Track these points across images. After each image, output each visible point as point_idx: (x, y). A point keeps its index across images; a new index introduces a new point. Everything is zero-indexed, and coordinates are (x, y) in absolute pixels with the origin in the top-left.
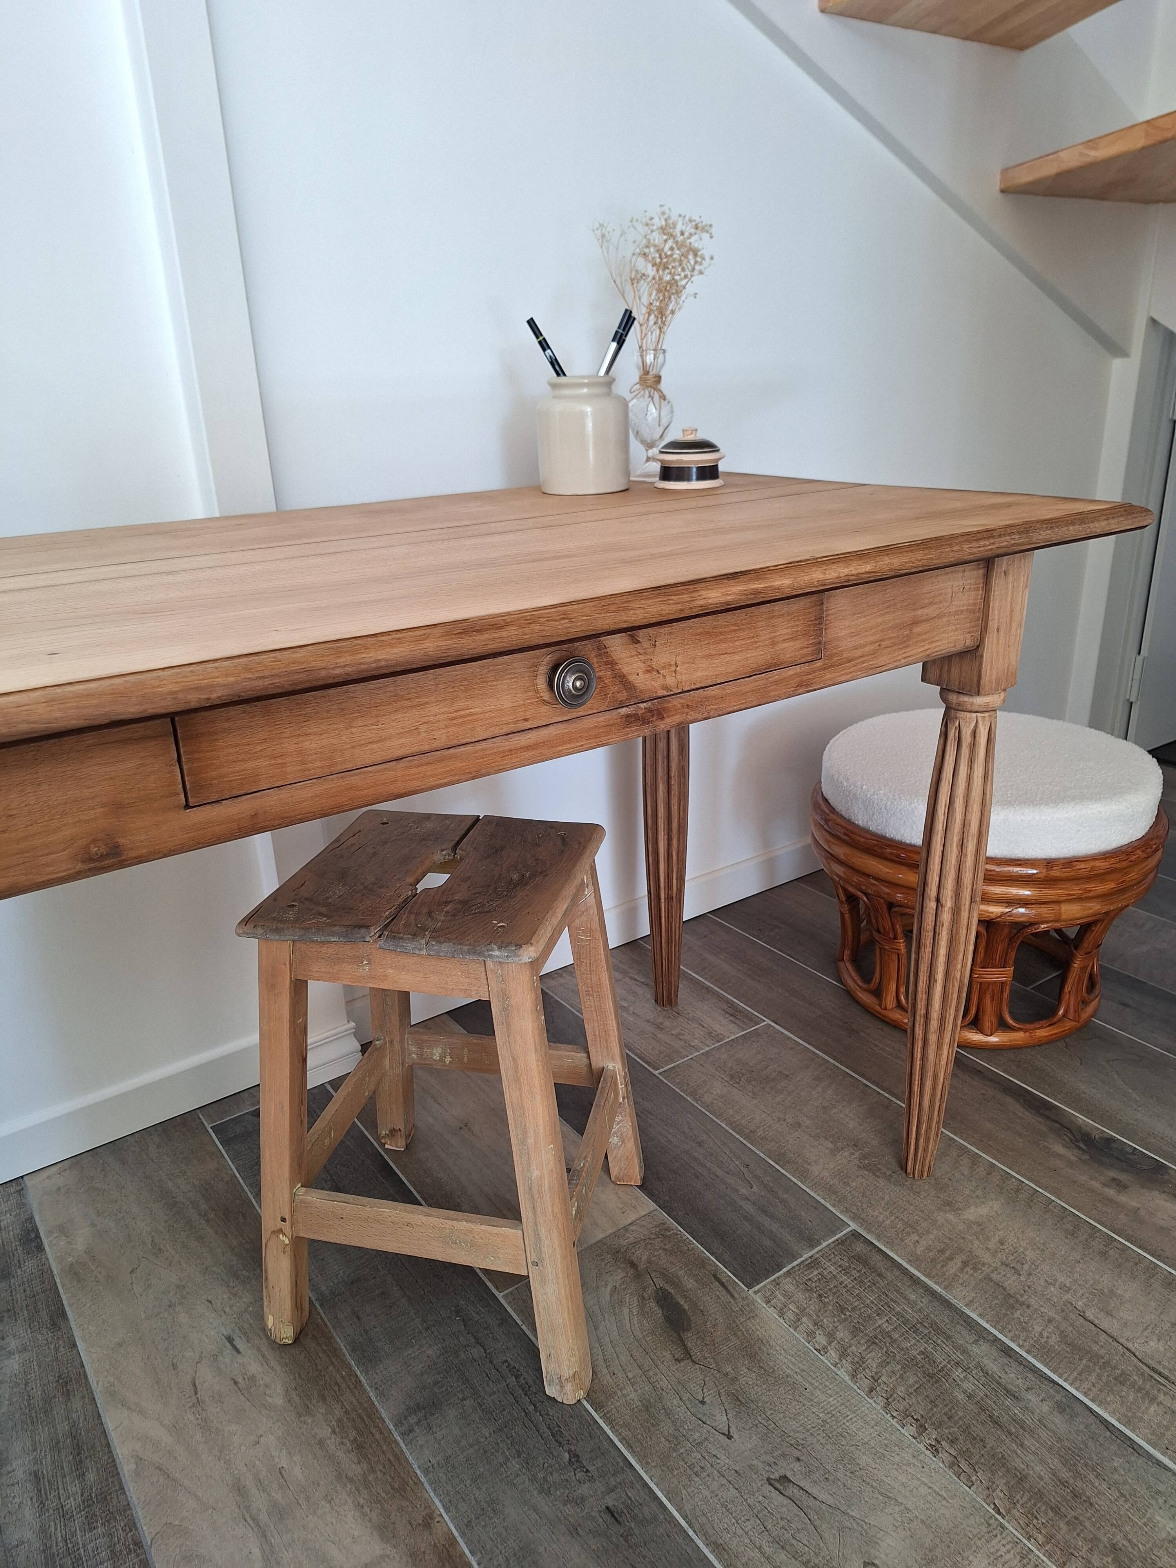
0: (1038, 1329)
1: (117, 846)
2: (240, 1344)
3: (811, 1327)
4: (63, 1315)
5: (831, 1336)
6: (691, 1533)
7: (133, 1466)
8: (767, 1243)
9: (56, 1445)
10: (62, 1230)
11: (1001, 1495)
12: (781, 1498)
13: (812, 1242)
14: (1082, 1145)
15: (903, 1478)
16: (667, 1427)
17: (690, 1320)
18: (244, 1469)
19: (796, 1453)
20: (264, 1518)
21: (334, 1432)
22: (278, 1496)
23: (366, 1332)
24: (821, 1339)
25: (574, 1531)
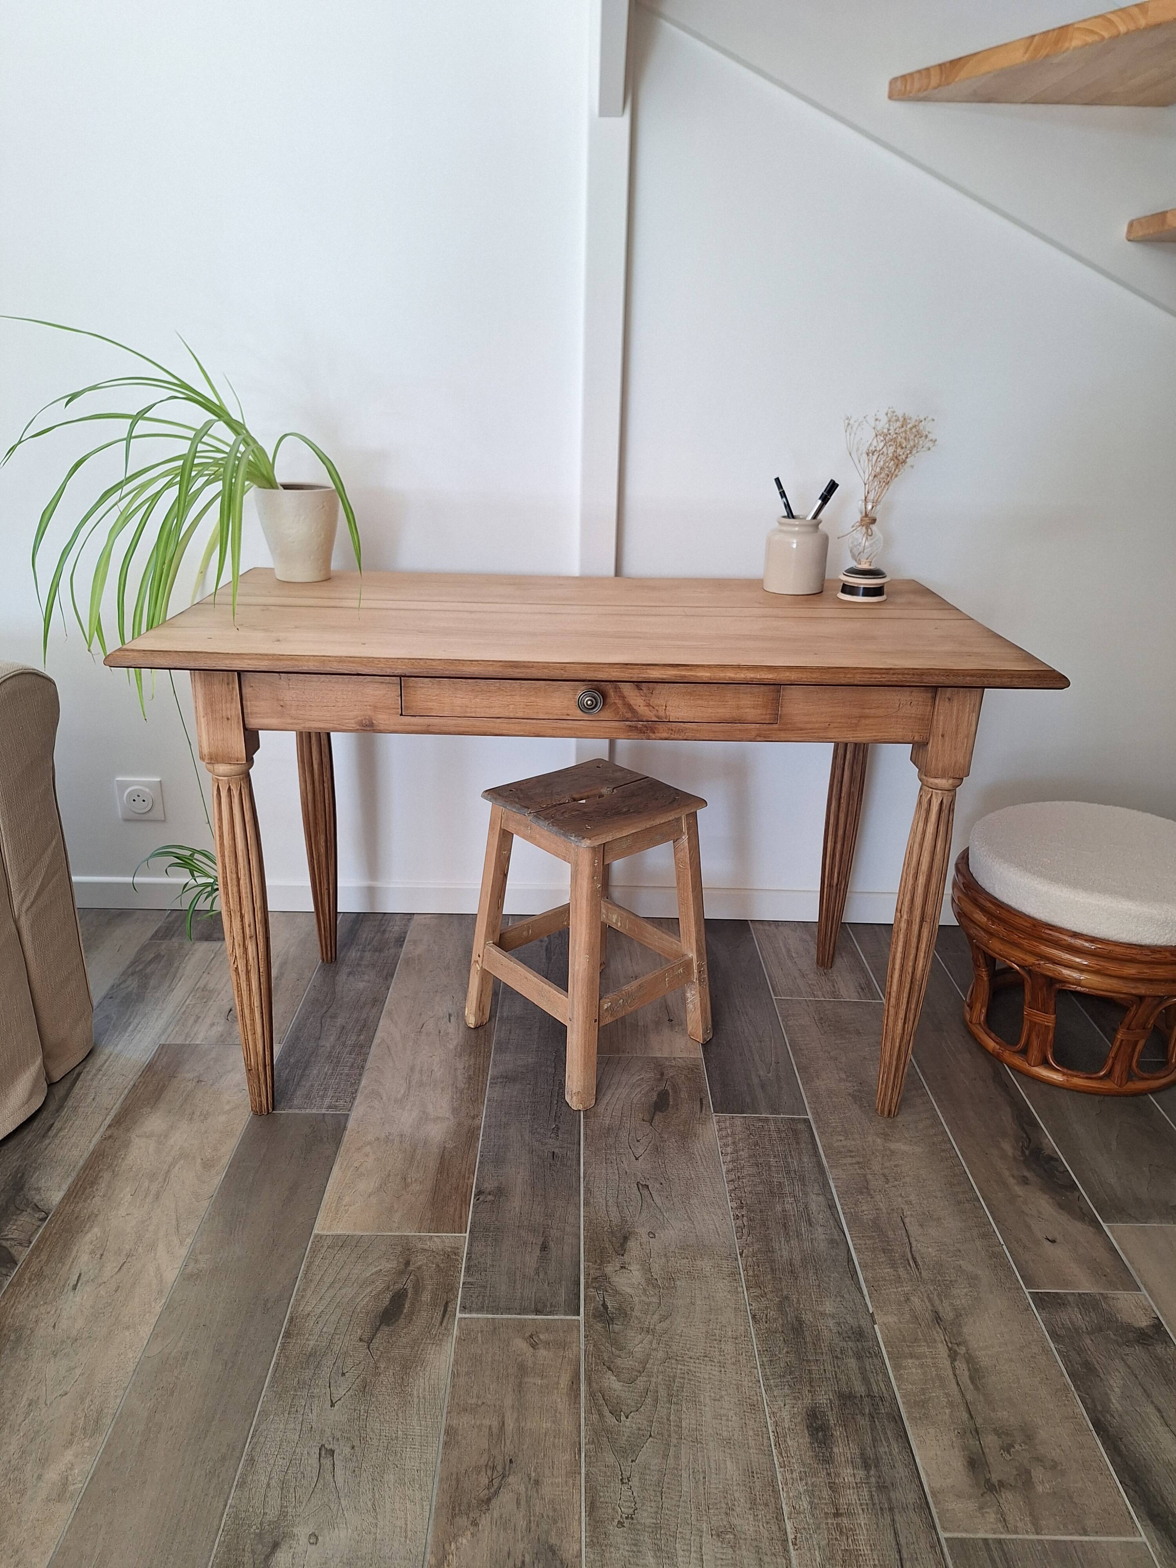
0: (864, 1208)
1: (373, 723)
3: (730, 1142)
4: (392, 976)
5: (736, 1151)
6: (582, 1180)
7: (379, 1041)
8: (748, 1100)
9: (357, 1020)
11: (751, 1250)
13: (775, 1111)
14: (1027, 1152)
15: (706, 1218)
16: (611, 1141)
18: (419, 1063)
19: (663, 1181)
20: (414, 1083)
21: (464, 1068)
23: (509, 1039)
24: (729, 1150)
25: (531, 1151)
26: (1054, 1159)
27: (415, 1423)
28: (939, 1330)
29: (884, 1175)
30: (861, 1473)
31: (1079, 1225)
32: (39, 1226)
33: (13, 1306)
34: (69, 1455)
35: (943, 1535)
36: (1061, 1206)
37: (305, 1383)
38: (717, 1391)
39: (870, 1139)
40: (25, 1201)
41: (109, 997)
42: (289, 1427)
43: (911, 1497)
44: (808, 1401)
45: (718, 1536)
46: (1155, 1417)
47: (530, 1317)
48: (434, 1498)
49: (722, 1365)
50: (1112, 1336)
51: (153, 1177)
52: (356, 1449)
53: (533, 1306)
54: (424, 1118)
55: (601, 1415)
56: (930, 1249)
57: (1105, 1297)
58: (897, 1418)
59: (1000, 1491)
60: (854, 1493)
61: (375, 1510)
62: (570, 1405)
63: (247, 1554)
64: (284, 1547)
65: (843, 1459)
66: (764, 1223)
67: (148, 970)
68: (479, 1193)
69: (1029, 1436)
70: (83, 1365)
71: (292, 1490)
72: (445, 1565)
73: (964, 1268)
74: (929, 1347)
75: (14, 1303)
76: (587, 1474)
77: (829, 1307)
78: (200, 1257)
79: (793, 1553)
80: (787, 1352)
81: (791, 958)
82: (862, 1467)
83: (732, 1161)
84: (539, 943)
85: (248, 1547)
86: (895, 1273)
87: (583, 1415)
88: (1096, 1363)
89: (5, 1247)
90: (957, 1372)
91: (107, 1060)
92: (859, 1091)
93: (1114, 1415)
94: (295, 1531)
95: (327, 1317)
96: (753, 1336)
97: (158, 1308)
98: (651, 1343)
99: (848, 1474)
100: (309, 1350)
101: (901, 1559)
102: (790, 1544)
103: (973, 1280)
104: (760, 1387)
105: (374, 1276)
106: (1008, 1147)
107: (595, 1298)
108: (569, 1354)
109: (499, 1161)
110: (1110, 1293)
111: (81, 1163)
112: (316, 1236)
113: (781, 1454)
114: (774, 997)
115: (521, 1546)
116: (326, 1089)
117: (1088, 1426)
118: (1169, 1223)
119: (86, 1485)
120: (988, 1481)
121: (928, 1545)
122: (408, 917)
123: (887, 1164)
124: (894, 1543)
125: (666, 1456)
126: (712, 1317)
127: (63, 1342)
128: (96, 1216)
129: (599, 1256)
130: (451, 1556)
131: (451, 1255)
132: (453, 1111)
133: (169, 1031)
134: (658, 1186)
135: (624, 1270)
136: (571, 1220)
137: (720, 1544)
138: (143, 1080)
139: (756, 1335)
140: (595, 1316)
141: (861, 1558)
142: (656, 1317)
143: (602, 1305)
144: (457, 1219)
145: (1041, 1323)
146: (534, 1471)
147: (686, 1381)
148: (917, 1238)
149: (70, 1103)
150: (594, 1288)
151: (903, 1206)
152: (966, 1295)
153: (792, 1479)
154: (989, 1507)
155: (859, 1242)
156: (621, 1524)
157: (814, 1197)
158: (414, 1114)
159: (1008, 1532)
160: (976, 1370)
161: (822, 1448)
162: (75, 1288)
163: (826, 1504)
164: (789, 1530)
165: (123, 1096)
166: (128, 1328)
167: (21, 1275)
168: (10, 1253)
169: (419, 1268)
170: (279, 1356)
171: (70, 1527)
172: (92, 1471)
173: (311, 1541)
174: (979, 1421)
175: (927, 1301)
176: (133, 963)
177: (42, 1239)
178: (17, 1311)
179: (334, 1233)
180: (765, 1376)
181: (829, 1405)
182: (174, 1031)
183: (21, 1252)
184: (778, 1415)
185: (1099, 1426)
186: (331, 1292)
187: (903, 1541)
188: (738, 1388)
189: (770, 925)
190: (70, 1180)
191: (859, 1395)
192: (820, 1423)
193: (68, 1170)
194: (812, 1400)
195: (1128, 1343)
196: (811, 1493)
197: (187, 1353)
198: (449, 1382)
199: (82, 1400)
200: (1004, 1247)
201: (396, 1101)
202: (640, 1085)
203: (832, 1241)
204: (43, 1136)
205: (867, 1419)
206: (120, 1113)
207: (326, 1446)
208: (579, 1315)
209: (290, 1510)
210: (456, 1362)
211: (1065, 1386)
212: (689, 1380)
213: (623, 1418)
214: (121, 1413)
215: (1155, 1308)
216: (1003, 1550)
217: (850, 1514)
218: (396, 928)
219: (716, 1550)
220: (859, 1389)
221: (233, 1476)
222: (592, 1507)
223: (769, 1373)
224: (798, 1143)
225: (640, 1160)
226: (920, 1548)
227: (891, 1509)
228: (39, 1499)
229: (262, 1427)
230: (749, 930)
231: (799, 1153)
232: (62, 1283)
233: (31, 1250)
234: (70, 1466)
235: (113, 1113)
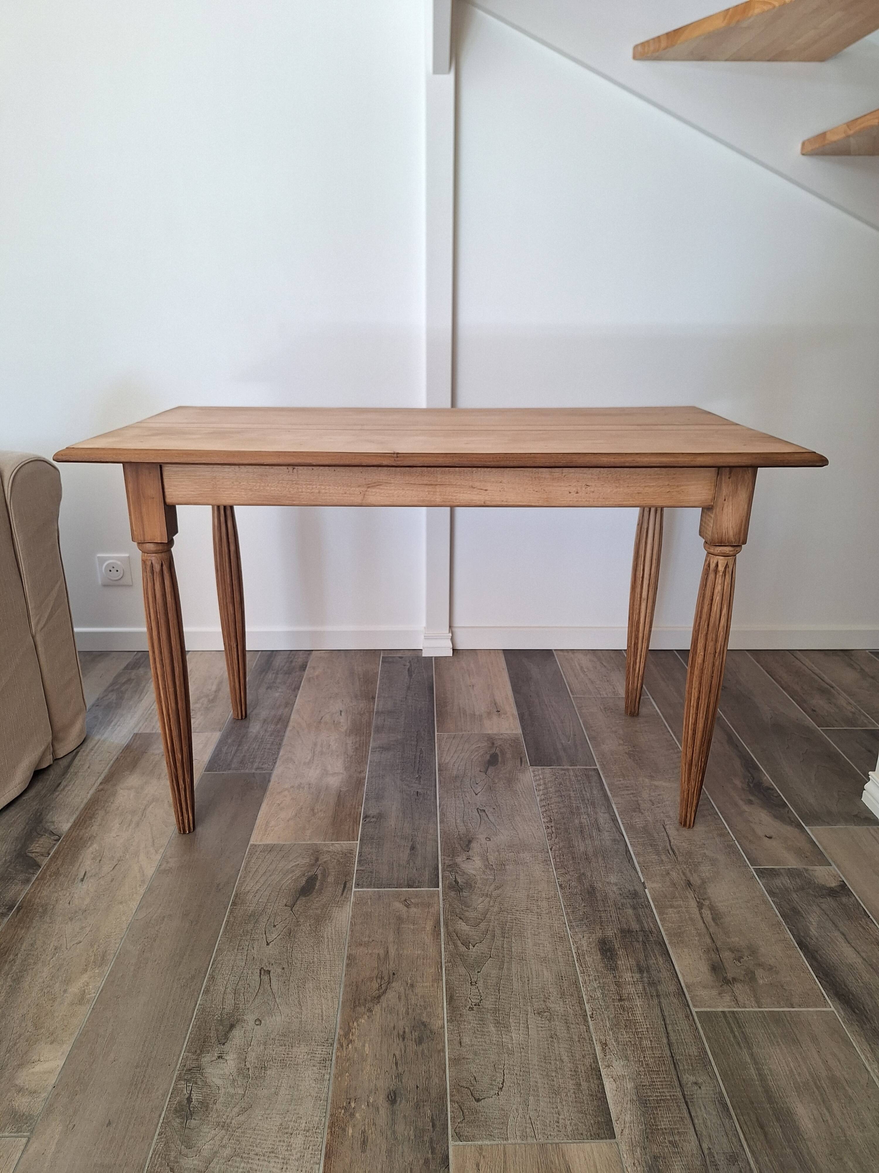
2: (343, 714)
4: (299, 689)
6: (438, 808)
8: (554, 758)
10: (314, 668)
11: (558, 846)
12: (477, 814)
14: (752, 785)
16: (458, 784)
17: (497, 764)
19: (495, 807)
22: (324, 750)
24: (541, 788)
25: (402, 791)
26: (770, 789)
27: (326, 953)
28: (690, 891)
29: (651, 800)
30: (637, 976)
31: (789, 828)
32: (55, 844)
33: (39, 891)
34: (85, 978)
35: (694, 1010)
36: (776, 817)
37: (247, 932)
38: (536, 929)
39: (641, 779)
40: (44, 829)
41: (96, 705)
42: (238, 958)
43: (672, 988)
44: (599, 934)
45: (539, 1013)
46: (840, 938)
47: (404, 889)
48: (341, 997)
49: (539, 914)
50: (811, 892)
51: (134, 812)
52: (286, 969)
53: (406, 882)
54: (325, 773)
55: (456, 946)
56: (683, 844)
57: (806, 870)
58: (661, 943)
59: (734, 983)
60: (632, 987)
61: (300, 1005)
62: (433, 940)
63: (212, 1032)
64: (238, 1027)
65: (624, 968)
66: (566, 830)
67: (123, 688)
68: (366, 817)
69: (753, 951)
70: (91, 925)
71: (242, 994)
72: (350, 1035)
73: (707, 854)
74: (683, 901)
75: (40, 890)
76: (446, 981)
77: (613, 879)
78: (170, 860)
79: (591, 1023)
80: (584, 906)
81: (584, 672)
82: (637, 972)
83: (544, 795)
84: (403, 667)
85: (213, 1028)
86: (659, 858)
87: (443, 946)
88: (800, 908)
89: (32, 857)
90: (704, 915)
91: (96, 744)
92: (633, 751)
93: (813, 938)
94: (245, 1017)
95: (262, 893)
96: (561, 898)
97: (142, 891)
98: (489, 902)
99: (628, 976)
100: (250, 912)
101: (665, 1024)
102: (589, 1017)
103: (714, 862)
104: (566, 927)
105: (294, 868)
106: (738, 782)
107: (449, 877)
108: (432, 910)
109: (379, 798)
110: (810, 868)
111: (82, 806)
112: (252, 845)
113: (581, 966)
114: (571, 696)
115: (401, 1023)
116: (254, 758)
117: (794, 944)
118: (851, 825)
119: (98, 995)
120: (725, 978)
121: (684, 1016)
122: (308, 652)
123: (653, 794)
124: (660, 1015)
125: (501, 969)
126: (532, 886)
127: (76, 912)
128: (95, 837)
129: (451, 851)
130: (354, 1030)
131: (348, 855)
132: (345, 769)
133: (140, 725)
134: (492, 810)
135: (469, 860)
136: (431, 831)
137: (540, 1018)
138: (123, 755)
139: (562, 896)
140: (449, 888)
141: (637, 1024)
142: (493, 887)
143: (455, 881)
144: (351, 832)
145: (762, 887)
146: (410, 979)
147: (514, 924)
148: (675, 837)
149: (72, 770)
150: (448, 871)
151: (664, 819)
152: (709, 870)
153: (590, 980)
154: (726, 993)
155: (634, 840)
156: (471, 1009)
157: (602, 815)
158: (318, 772)
159: (739, 1007)
160: (717, 914)
161: (610, 962)
162: (82, 880)
163: (613, 994)
164: (587, 1010)
165: (109, 765)
166: (121, 903)
167: (44, 873)
168: (35, 860)
169: (325, 862)
170: (229, 917)
171: (89, 1019)
172: (102, 987)
173: (257, 1023)
174: (719, 944)
175: (682, 874)
176: (112, 684)
177: (57, 852)
178: (42, 895)
179: (264, 843)
180: (570, 921)
181: (614, 937)
182: (144, 725)
183: (43, 860)
184: (579, 943)
185: (802, 945)
186: (264, 878)
187: (666, 1014)
188: (551, 928)
189: (568, 652)
190: (75, 816)
191: (635, 930)
192: (608, 947)
193: (73, 810)
194: (603, 934)
195: (823, 896)
196: (603, 988)
197: (164, 917)
198: (349, 930)
199: (92, 946)
200: (736, 842)
201: (305, 764)
202: (477, 751)
203: (614, 840)
204: (54, 790)
205: (641, 944)
206: (108, 775)
207: (264, 968)
208: (438, 887)
209: (241, 1006)
210: (353, 917)
211: (779, 923)
212: (516, 923)
213: (471, 947)
214: (119, 952)
215: (841, 876)
216: (736, 1018)
217: (629, 999)
218: (300, 660)
219: (537, 1022)
220: (635, 926)
221: (200, 987)
222: (451, 999)
223: (572, 919)
224: (590, 783)
225: (479, 795)
226: (678, 1018)
227: (658, 996)
228: (66, 1003)
229: (219, 958)
230: (554, 656)
231: (590, 789)
232: (73, 877)
233: (50, 858)
234: (86, 984)
235: (102, 776)
